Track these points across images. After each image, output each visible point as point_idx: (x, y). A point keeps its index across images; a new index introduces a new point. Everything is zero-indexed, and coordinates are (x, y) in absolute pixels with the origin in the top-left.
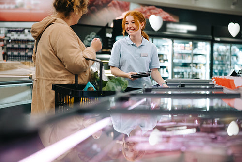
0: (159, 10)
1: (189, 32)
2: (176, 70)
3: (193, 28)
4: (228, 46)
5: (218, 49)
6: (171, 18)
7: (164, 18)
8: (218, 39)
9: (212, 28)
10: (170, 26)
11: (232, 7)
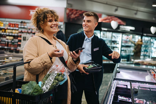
0: (116, 18)
1: (131, 30)
2: (123, 49)
3: (133, 28)
4: (150, 38)
5: (144, 40)
6: (122, 23)
7: (118, 22)
8: (145, 35)
9: (143, 29)
10: (121, 27)
11: (154, 19)
